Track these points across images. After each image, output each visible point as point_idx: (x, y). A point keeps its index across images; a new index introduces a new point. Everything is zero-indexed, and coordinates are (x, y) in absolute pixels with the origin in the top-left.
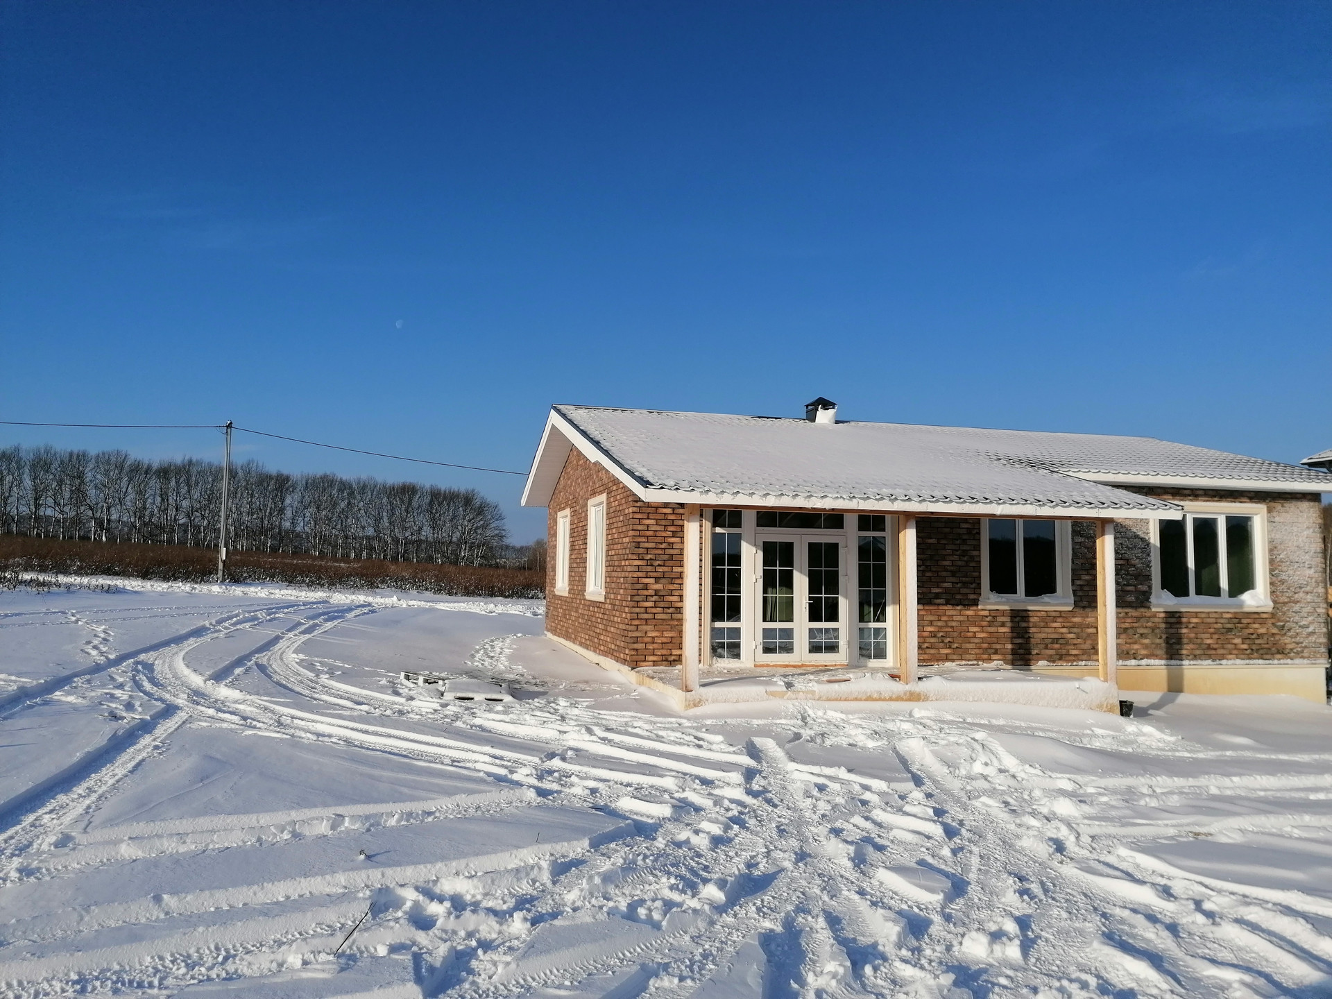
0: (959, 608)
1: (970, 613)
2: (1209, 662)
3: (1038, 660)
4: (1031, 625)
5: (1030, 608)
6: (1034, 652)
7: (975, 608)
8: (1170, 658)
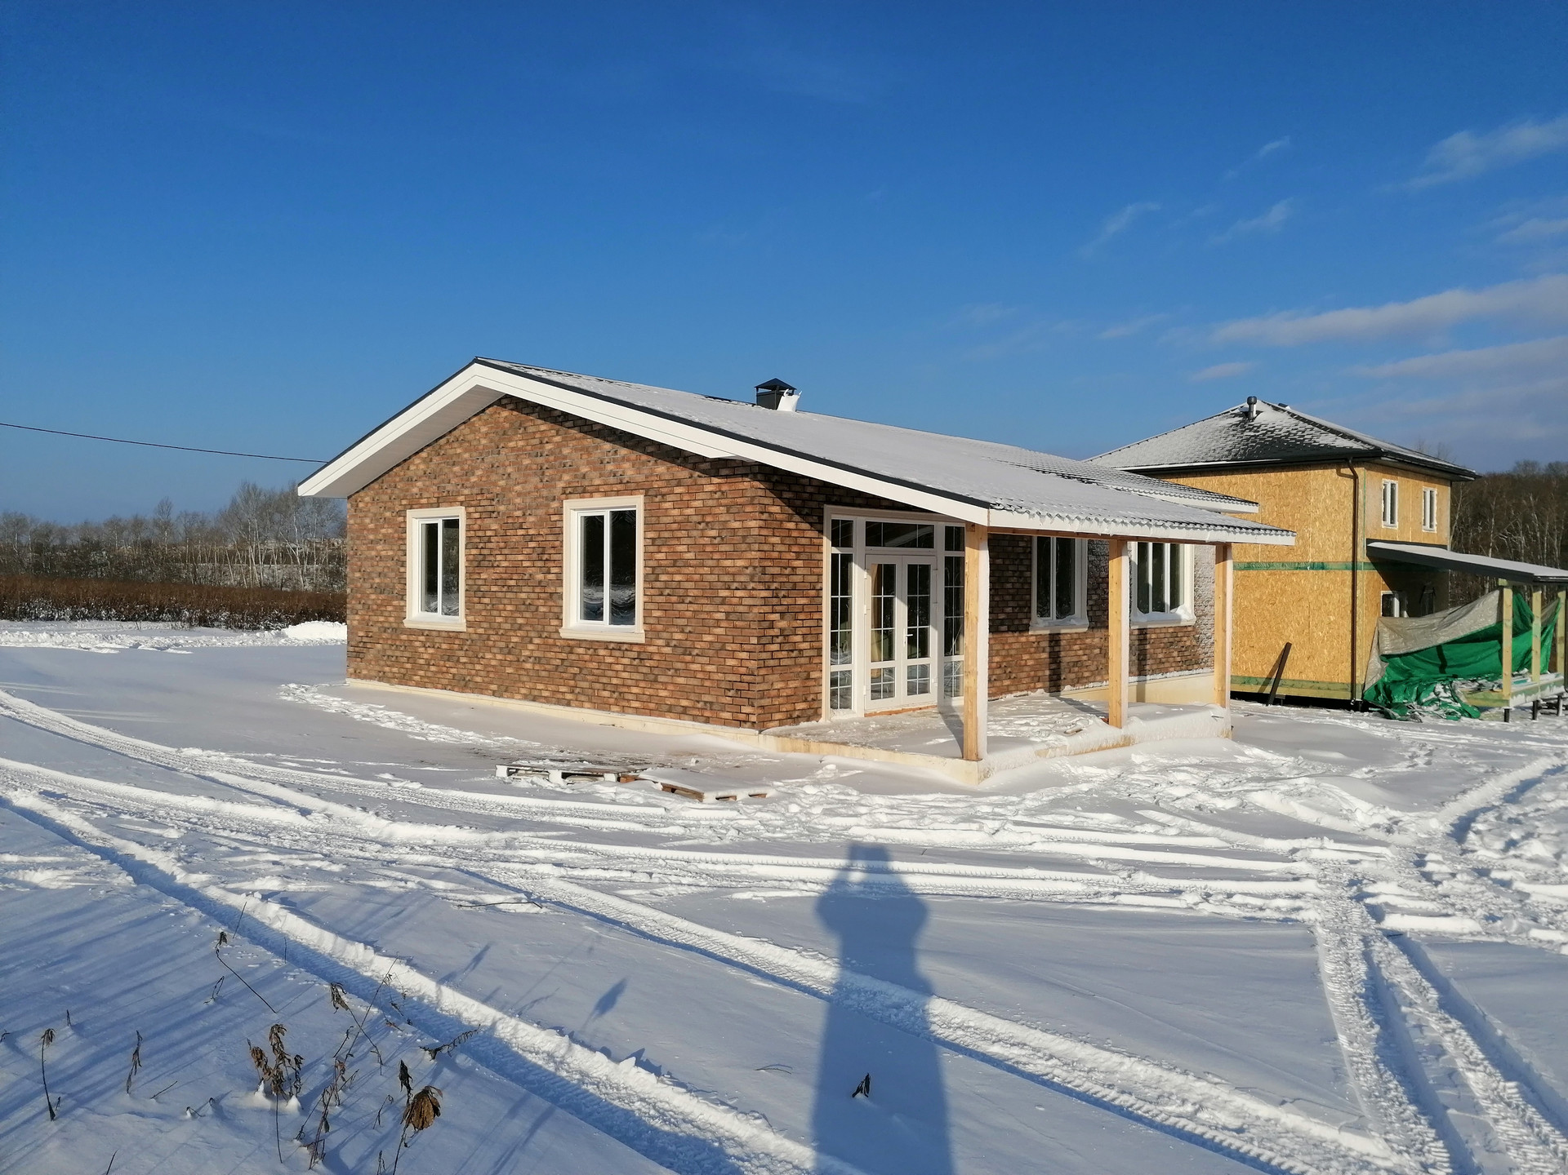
0: (1016, 634)
1: (1023, 639)
2: (1160, 676)
3: (1064, 685)
4: (1062, 648)
5: (1063, 631)
6: (1063, 677)
7: (1026, 634)
8: (1139, 675)
